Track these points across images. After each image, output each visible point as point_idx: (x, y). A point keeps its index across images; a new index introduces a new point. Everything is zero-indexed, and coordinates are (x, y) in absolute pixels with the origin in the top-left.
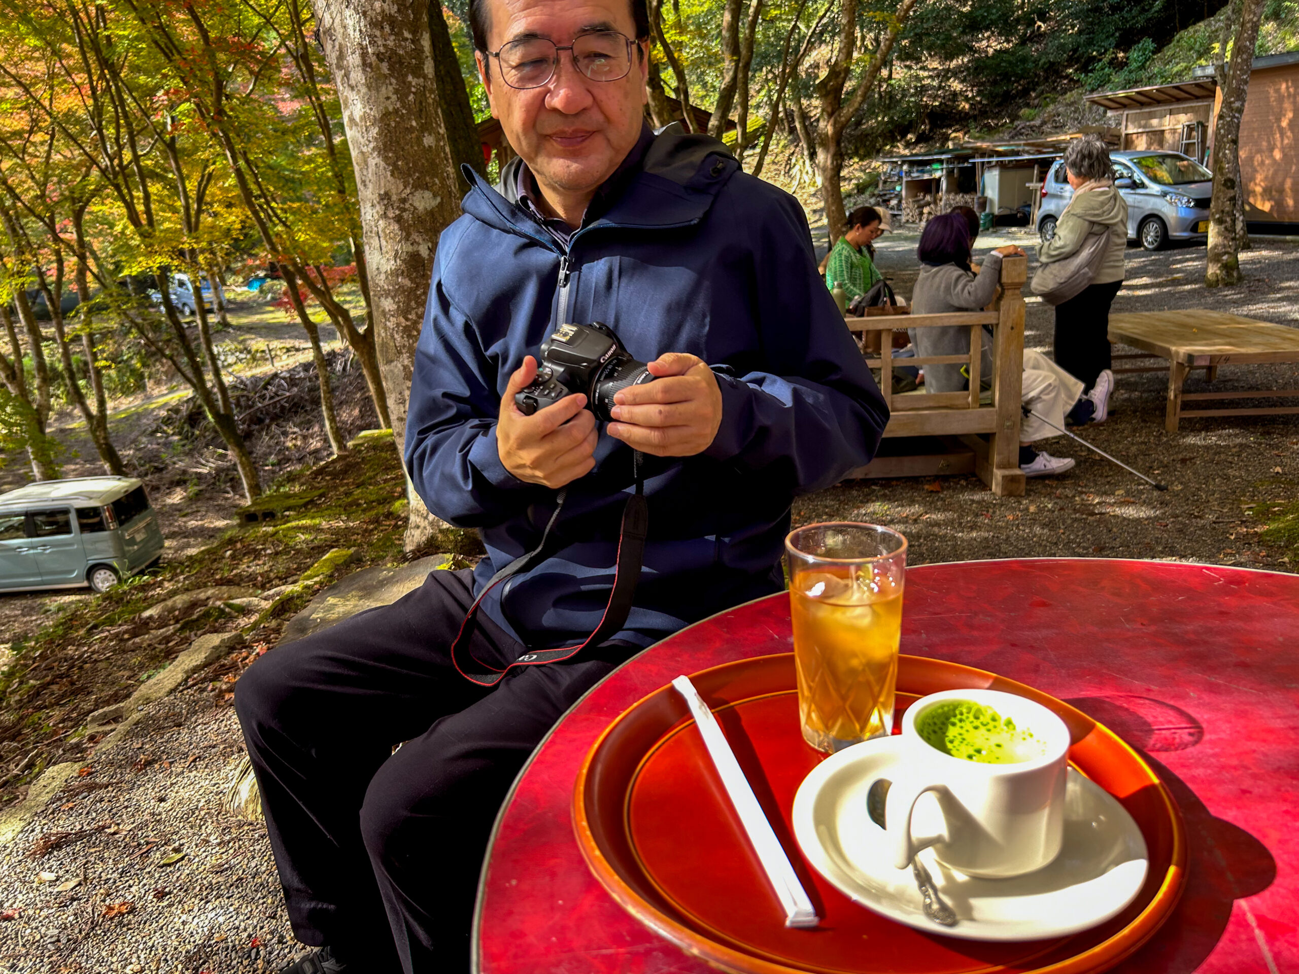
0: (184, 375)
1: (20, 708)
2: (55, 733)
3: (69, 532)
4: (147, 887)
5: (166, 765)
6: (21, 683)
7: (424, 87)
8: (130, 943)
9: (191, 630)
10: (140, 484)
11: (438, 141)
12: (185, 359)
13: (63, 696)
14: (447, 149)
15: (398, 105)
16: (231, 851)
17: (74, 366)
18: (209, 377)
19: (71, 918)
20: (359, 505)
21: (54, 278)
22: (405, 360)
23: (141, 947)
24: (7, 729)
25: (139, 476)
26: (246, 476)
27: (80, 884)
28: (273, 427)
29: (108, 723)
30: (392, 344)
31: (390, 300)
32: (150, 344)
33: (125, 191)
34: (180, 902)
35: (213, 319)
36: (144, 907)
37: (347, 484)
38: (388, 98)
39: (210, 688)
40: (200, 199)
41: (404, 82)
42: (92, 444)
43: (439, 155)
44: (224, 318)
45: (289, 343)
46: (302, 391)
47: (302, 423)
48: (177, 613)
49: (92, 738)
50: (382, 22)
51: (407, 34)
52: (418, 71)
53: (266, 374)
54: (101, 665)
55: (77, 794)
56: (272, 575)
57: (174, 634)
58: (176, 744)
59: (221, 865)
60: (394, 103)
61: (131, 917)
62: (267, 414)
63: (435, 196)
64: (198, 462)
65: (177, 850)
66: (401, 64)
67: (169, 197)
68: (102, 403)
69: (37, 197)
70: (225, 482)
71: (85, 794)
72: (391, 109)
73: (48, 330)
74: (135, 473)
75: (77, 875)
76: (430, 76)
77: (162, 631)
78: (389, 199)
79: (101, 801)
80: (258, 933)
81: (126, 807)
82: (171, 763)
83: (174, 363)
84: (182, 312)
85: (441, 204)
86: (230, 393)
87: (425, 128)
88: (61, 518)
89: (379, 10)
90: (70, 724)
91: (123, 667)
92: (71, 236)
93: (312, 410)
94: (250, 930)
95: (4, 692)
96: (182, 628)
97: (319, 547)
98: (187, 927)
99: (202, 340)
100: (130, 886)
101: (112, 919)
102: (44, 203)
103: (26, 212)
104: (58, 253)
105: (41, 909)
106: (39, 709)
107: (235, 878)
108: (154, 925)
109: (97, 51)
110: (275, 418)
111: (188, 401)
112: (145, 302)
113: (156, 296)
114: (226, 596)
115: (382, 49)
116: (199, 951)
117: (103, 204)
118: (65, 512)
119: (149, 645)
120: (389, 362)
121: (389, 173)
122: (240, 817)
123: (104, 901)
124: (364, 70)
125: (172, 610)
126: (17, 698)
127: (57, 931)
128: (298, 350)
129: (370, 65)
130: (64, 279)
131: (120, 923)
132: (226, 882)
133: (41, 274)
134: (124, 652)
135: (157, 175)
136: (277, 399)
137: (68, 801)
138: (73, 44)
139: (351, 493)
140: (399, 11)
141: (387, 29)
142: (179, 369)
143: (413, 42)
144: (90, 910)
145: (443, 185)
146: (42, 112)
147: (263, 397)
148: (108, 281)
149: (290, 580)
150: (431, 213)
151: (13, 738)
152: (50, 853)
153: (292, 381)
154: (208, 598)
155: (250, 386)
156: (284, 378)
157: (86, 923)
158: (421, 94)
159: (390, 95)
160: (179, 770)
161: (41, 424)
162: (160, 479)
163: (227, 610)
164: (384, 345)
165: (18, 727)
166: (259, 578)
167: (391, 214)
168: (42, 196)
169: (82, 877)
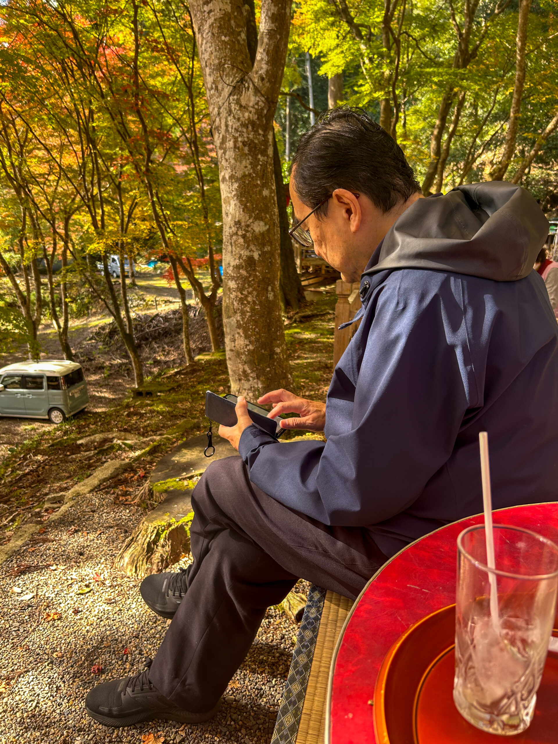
0: (110, 310)
1: (11, 486)
2: (27, 503)
3: (41, 388)
4: (69, 606)
5: (85, 534)
6: (12, 471)
7: (267, 162)
8: (57, 638)
9: (103, 455)
10: (81, 366)
11: (271, 193)
12: (111, 302)
13: (33, 483)
14: (276, 198)
15: (251, 171)
16: (117, 592)
17: (55, 300)
18: (123, 313)
19: (27, 617)
20: (199, 394)
21: (51, 253)
22: (238, 317)
23: (63, 641)
24: (3, 496)
25: (80, 362)
26: (136, 368)
27: (33, 597)
28: (153, 343)
29: (56, 503)
30: (232, 307)
31: (234, 282)
32: (95, 291)
33: (92, 209)
34: (86, 618)
35: (128, 281)
36: (67, 617)
37: (193, 381)
38: (246, 167)
39: (112, 492)
40: (130, 216)
41: (256, 159)
42: (59, 342)
43: (270, 201)
44: (134, 281)
45: (166, 298)
46: (171, 325)
47: (169, 343)
48: (96, 444)
49: (46, 510)
50: (248, 124)
51: (260, 132)
52: (264, 153)
53: (152, 313)
54: (54, 468)
55: (37, 543)
56: (149, 429)
57: (93, 456)
58: (91, 522)
59: (110, 600)
60: (249, 170)
61: (59, 622)
62: (151, 336)
63: (266, 224)
64: (112, 358)
65: (87, 586)
66: (255, 148)
67: (114, 214)
68: (66, 321)
69: (48, 209)
70: (124, 370)
71: (41, 544)
72: (247, 173)
73: (44, 280)
74: (78, 360)
75: (33, 592)
76: (271, 156)
77: (87, 453)
78: (240, 224)
79: (49, 549)
80: (129, 645)
81: (62, 555)
82: (88, 533)
83: (106, 303)
84: (113, 276)
85: (268, 230)
86: (133, 322)
87: (265, 185)
88: (38, 380)
89: (247, 118)
90: (35, 499)
91: (65, 471)
92: (62, 231)
93: (175, 336)
94: (124, 642)
95: (3, 475)
96: (98, 454)
97: (176, 416)
98: (89, 634)
99: (121, 292)
100: (60, 603)
101: (48, 622)
102: (51, 213)
103: (42, 217)
104: (54, 240)
105: (11, 609)
106: (20, 488)
107: (118, 609)
108: (71, 629)
109: (87, 133)
110: (154, 338)
111: (110, 324)
112: (95, 268)
113: (100, 266)
114: (123, 438)
115: (246, 139)
116: (94, 650)
117: (80, 215)
118: (41, 377)
119: (80, 460)
120: (229, 317)
121: (241, 210)
122: (123, 572)
123: (45, 610)
124: (234, 151)
125: (93, 442)
126: (10, 479)
127: (18, 624)
128: (171, 302)
129: (238, 148)
130: (56, 253)
131: (53, 624)
132: (112, 610)
133: (45, 250)
134: (67, 462)
135: (109, 201)
136: (157, 328)
137: (32, 547)
138: (75, 130)
139: (195, 387)
140: (258, 118)
141: (250, 128)
142: (108, 307)
143: (264, 136)
144: (37, 614)
145: (271, 219)
146: (56, 164)
147: (149, 326)
148: (77, 255)
149: (158, 433)
150: (262, 234)
151: (5, 503)
152: (20, 576)
153: (166, 319)
154: (113, 438)
155: (143, 320)
156: (162, 317)
157: (35, 622)
158: (264, 166)
159: (248, 165)
160: (92, 538)
161: (35, 329)
162: (91, 365)
163: (123, 446)
164: (227, 307)
165: (9, 496)
166: (142, 430)
167: (240, 233)
168: (51, 209)
169: (35, 593)
